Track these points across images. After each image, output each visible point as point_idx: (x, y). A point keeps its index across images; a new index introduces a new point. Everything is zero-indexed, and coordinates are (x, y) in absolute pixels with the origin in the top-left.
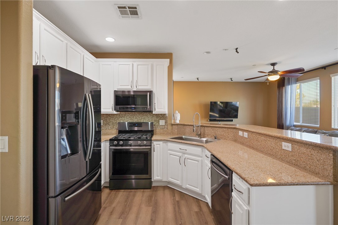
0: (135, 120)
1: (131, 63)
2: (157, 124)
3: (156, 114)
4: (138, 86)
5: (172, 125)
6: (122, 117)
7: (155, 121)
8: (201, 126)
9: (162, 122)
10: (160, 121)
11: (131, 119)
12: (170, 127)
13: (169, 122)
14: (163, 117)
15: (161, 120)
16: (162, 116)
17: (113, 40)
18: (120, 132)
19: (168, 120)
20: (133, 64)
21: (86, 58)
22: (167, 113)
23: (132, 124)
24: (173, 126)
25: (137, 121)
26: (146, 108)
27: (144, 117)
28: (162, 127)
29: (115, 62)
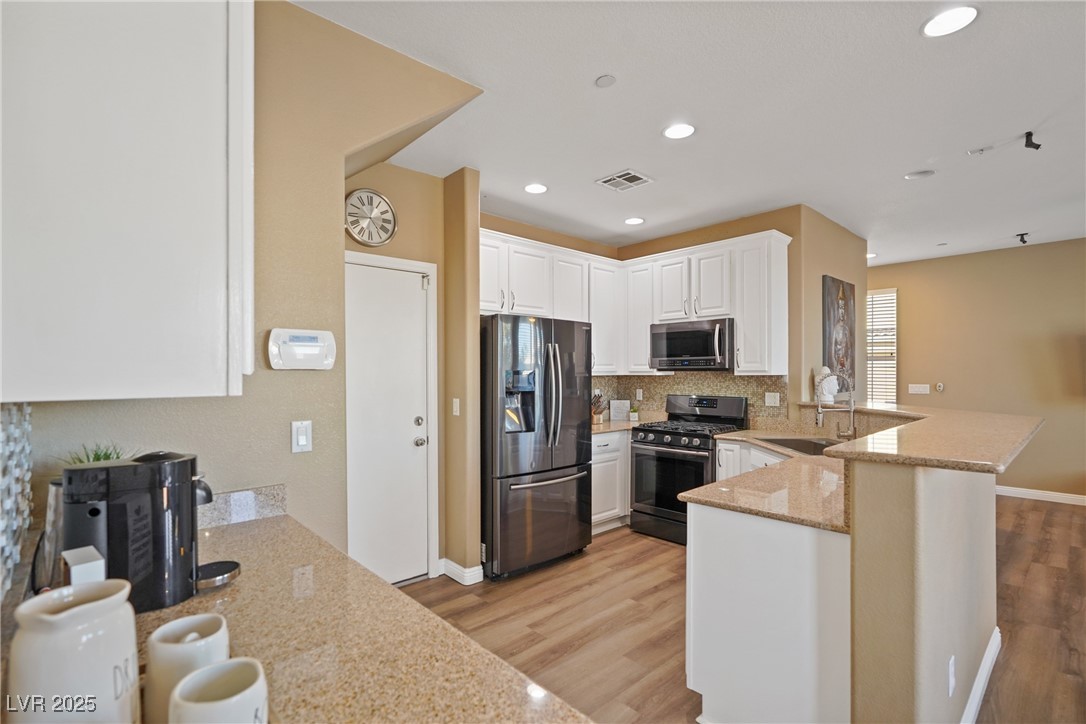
0: (707, 392)
1: (684, 258)
2: (760, 403)
3: (757, 377)
4: (701, 309)
5: (802, 407)
6: (678, 384)
7: (754, 394)
8: (855, 412)
9: (772, 399)
10: (767, 394)
11: (698, 389)
12: (794, 413)
13: (791, 398)
14: (775, 384)
15: (769, 391)
16: (772, 382)
17: (640, 221)
18: (673, 417)
19: (788, 392)
20: (689, 261)
21: (595, 268)
22: (785, 372)
23: (701, 401)
24: (803, 410)
25: (710, 394)
26: (715, 360)
27: (727, 383)
28: (771, 411)
29: (655, 261)
